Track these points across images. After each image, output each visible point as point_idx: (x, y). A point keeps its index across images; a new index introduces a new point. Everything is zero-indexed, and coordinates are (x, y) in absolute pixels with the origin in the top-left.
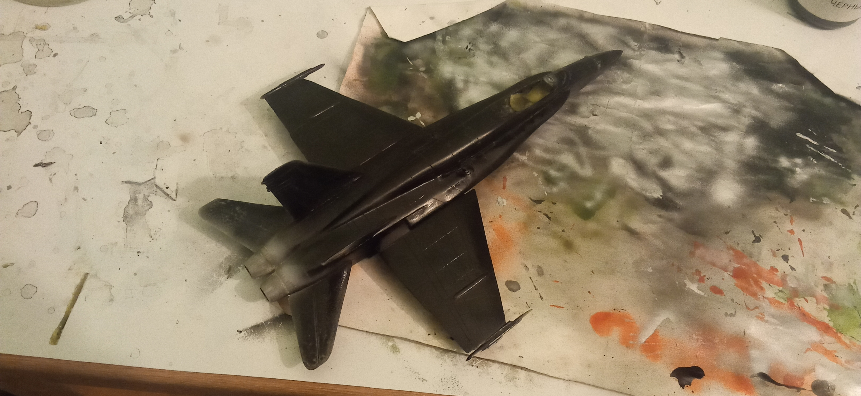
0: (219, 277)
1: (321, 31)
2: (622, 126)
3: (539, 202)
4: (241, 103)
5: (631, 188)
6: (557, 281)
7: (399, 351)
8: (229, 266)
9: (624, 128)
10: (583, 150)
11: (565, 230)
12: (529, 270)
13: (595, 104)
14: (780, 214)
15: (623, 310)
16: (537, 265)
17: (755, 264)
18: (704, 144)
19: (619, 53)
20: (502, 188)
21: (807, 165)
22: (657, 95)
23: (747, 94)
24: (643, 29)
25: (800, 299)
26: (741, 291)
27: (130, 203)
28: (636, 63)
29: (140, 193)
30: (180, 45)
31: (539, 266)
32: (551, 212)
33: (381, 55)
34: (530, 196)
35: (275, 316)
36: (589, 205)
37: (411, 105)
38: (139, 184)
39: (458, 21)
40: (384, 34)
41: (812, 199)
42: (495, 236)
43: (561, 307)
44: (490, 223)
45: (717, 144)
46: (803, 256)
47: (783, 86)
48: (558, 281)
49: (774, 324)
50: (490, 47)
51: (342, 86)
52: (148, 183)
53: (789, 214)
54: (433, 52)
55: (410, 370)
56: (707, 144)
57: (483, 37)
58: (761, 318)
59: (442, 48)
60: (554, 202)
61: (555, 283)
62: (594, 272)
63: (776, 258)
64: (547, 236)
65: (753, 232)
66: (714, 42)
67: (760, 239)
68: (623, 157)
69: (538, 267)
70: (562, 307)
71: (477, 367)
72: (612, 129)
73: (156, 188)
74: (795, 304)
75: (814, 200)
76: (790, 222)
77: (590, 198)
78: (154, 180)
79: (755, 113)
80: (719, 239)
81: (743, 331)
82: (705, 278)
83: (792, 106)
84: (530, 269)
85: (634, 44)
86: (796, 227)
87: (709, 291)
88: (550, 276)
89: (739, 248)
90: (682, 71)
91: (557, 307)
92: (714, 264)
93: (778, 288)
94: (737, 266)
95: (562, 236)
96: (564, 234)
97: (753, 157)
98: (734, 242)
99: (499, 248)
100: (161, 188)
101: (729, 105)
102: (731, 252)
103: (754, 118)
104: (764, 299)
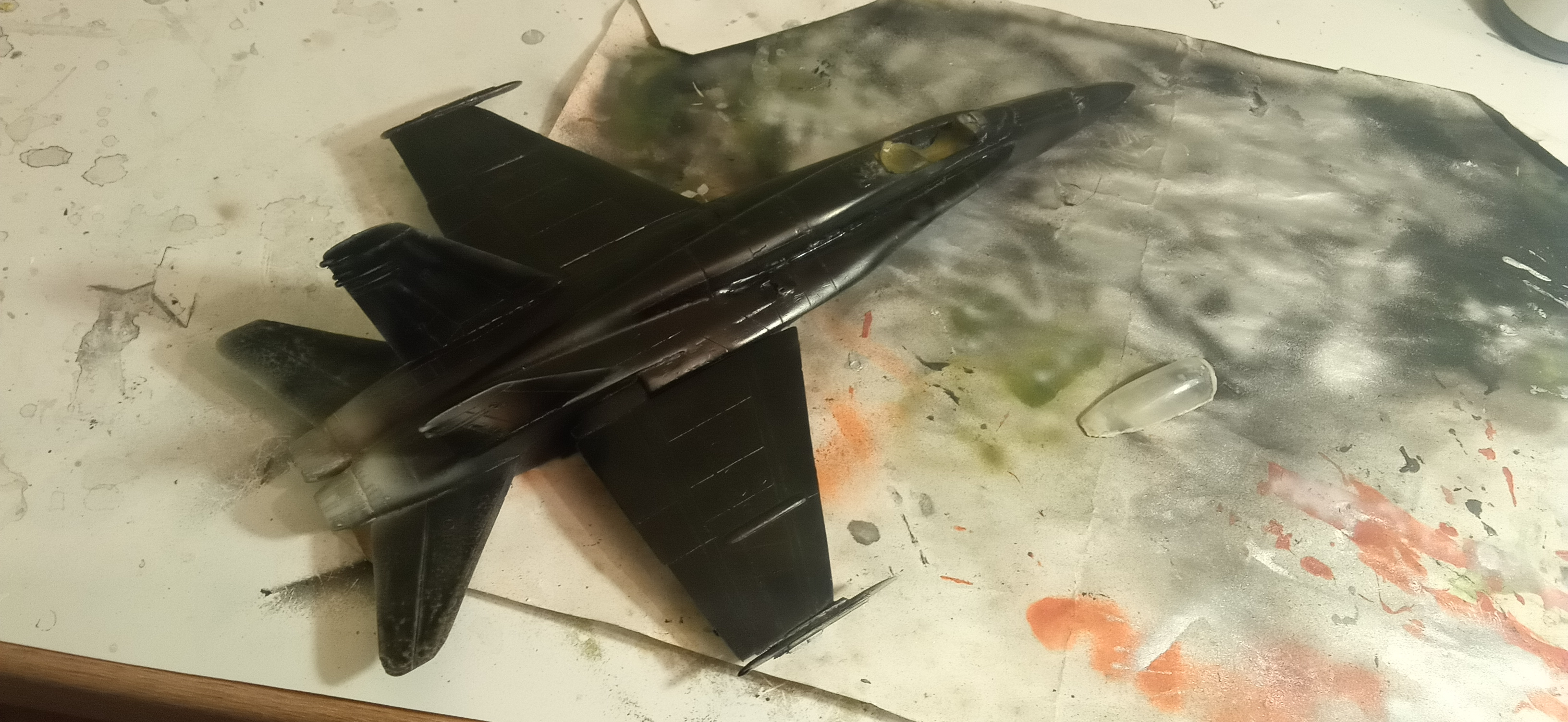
0: (246, 480)
1: (530, 32)
2: (1127, 227)
3: (937, 366)
4: (351, 154)
5: (1136, 348)
6: (960, 528)
7: (600, 655)
8: (268, 459)
9: (1131, 231)
10: (1038, 270)
11: (988, 425)
12: (901, 502)
13: (1072, 185)
14: (1465, 414)
15: (1101, 596)
16: (921, 492)
17: (1406, 516)
18: (1301, 269)
19: (1127, 88)
20: (861, 334)
21: (1525, 320)
22: (1205, 172)
23: (1397, 176)
24: (1180, 47)
25: (1505, 596)
26: (1371, 570)
27: (95, 326)
28: (1163, 111)
29: (119, 309)
30: (253, 46)
31: (925, 495)
32: (960, 388)
33: (644, 74)
34: (919, 355)
35: (347, 564)
36: (1042, 377)
37: (690, 171)
38: (121, 292)
39: (804, 22)
40: (652, 39)
41: (1534, 389)
42: (835, 429)
43: (965, 582)
44: (828, 402)
45: (1329, 270)
46: (1513, 505)
47: (1475, 166)
48: (964, 528)
49: (1445, 645)
50: (864, 71)
51: (555, 128)
52: (139, 291)
53: (1484, 417)
54: (748, 76)
55: (619, 696)
56: (1307, 269)
57: (852, 52)
58: (1415, 629)
59: (766, 69)
60: (968, 367)
61: (957, 531)
62: (1044, 514)
63: (1452, 507)
64: (947, 435)
65: (1402, 450)
66: (1328, 76)
67: (1419, 465)
68: (1122, 286)
69: (923, 496)
70: (968, 583)
71: (768, 699)
72: (1104, 232)
73: (152, 301)
74: (1495, 606)
75: (1543, 390)
76: (1486, 432)
77: (1046, 363)
78: (152, 286)
79: (1411, 214)
80: (1326, 462)
81: (1374, 658)
82: (1292, 541)
83: (1493, 204)
84: (904, 501)
85: (1159, 76)
86: (1497, 444)
87: (1299, 566)
88: (948, 516)
89: (1370, 482)
90: (1262, 128)
91: (957, 581)
92: (1311, 512)
93: (1456, 569)
94: (1364, 517)
95: (979, 435)
96: (984, 434)
97: (1407, 300)
98: (1360, 468)
99: (843, 454)
100: (163, 301)
101: (1358, 196)
102: (1352, 489)
103: (1411, 224)
104: (1424, 591)
